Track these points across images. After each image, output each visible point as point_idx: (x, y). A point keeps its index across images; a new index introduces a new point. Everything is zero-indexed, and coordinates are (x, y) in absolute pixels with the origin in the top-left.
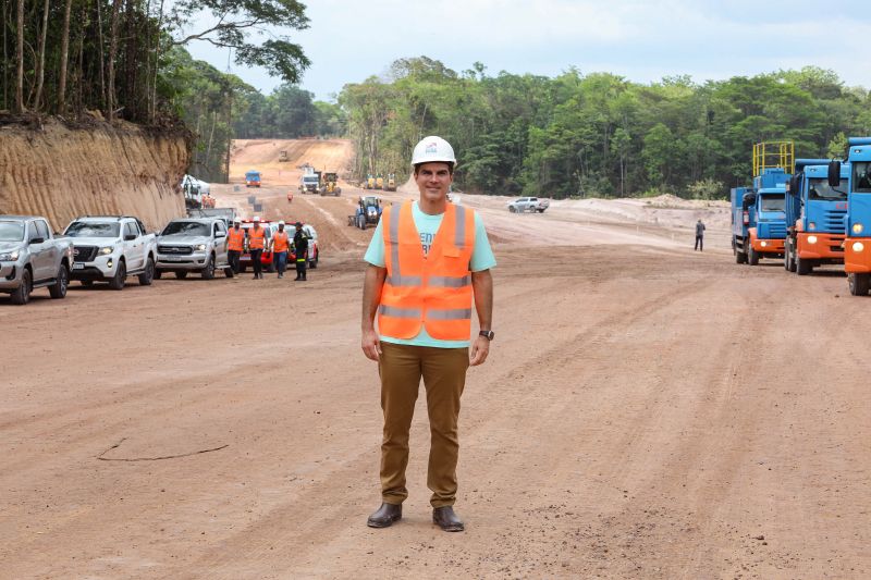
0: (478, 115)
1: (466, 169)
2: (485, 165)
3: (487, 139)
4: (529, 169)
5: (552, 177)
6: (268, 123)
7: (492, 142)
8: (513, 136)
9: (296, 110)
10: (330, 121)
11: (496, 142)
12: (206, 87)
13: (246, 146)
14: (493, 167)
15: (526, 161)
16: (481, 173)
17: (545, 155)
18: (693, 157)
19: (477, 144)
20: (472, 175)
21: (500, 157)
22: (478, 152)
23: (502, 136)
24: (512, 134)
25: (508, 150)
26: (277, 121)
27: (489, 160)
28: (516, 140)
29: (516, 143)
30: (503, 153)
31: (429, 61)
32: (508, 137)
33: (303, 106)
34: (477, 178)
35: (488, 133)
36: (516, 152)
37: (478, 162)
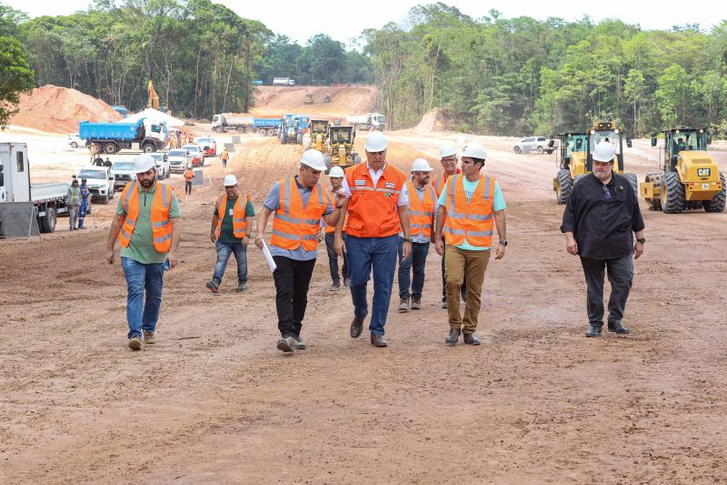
0: (491, 57)
1: (477, 111)
2: (497, 106)
3: (499, 81)
4: (541, 111)
5: (565, 118)
6: (303, 70)
7: (504, 83)
8: (526, 78)
9: (328, 59)
10: (361, 70)
11: (508, 83)
12: (223, 30)
13: (280, 92)
14: (505, 109)
15: (538, 103)
16: (493, 115)
17: (557, 96)
18: (708, 98)
19: (489, 85)
20: (484, 116)
21: (512, 98)
22: (489, 94)
23: (514, 77)
24: (524, 76)
25: (520, 91)
26: (310, 70)
27: (500, 102)
28: (527, 82)
29: (528, 85)
30: (515, 95)
31: (444, 6)
32: (521, 78)
33: (335, 56)
34: (488, 119)
35: (501, 75)
36: (528, 94)
37: (490, 103)
